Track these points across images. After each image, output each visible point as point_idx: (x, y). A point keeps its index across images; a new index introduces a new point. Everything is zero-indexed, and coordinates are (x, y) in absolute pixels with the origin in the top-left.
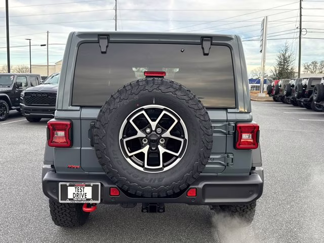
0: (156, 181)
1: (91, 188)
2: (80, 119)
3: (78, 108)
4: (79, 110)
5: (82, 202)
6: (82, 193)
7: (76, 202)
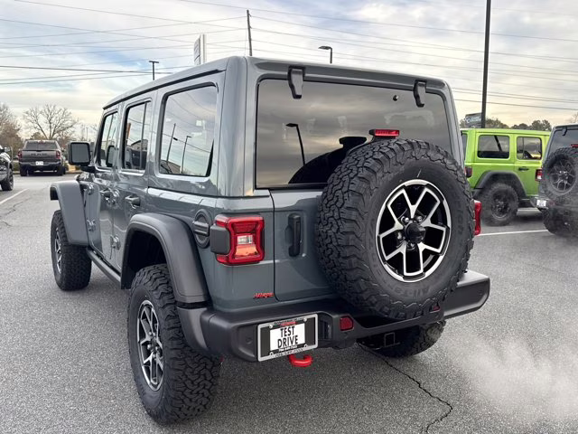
0: (421, 294)
1: (303, 325)
2: (274, 211)
3: (267, 192)
4: (268, 196)
5: (293, 352)
6: (292, 336)
7: (284, 354)
